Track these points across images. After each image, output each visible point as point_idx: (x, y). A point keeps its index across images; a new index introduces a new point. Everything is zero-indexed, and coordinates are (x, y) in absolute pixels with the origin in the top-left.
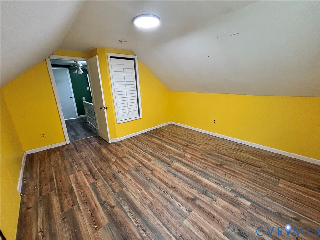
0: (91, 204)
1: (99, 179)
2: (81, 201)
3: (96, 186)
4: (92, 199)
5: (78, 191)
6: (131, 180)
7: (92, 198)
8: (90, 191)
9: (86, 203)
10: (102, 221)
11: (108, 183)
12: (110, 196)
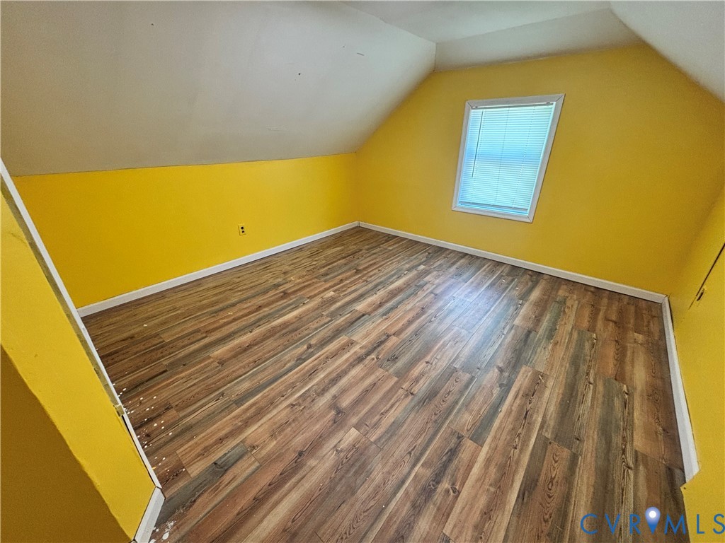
0: (521, 407)
1: (453, 433)
2: (529, 430)
3: (478, 424)
4: (511, 413)
5: (518, 462)
6: (427, 362)
7: (509, 412)
8: (499, 428)
9: (525, 418)
10: (529, 374)
11: (456, 402)
12: (484, 383)
